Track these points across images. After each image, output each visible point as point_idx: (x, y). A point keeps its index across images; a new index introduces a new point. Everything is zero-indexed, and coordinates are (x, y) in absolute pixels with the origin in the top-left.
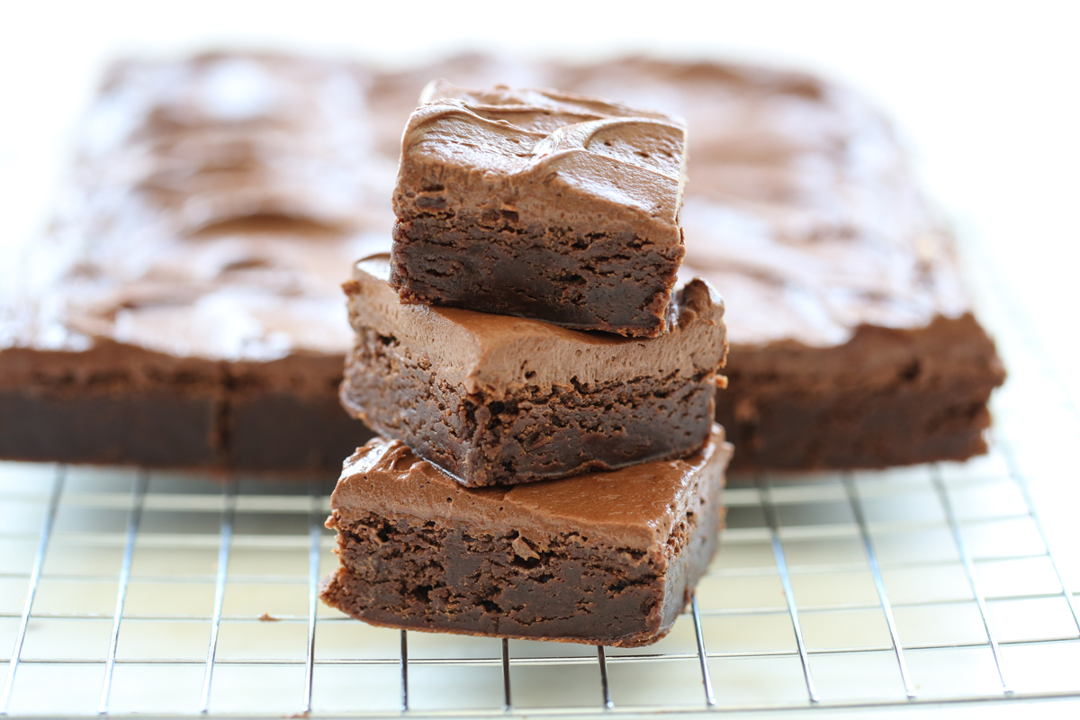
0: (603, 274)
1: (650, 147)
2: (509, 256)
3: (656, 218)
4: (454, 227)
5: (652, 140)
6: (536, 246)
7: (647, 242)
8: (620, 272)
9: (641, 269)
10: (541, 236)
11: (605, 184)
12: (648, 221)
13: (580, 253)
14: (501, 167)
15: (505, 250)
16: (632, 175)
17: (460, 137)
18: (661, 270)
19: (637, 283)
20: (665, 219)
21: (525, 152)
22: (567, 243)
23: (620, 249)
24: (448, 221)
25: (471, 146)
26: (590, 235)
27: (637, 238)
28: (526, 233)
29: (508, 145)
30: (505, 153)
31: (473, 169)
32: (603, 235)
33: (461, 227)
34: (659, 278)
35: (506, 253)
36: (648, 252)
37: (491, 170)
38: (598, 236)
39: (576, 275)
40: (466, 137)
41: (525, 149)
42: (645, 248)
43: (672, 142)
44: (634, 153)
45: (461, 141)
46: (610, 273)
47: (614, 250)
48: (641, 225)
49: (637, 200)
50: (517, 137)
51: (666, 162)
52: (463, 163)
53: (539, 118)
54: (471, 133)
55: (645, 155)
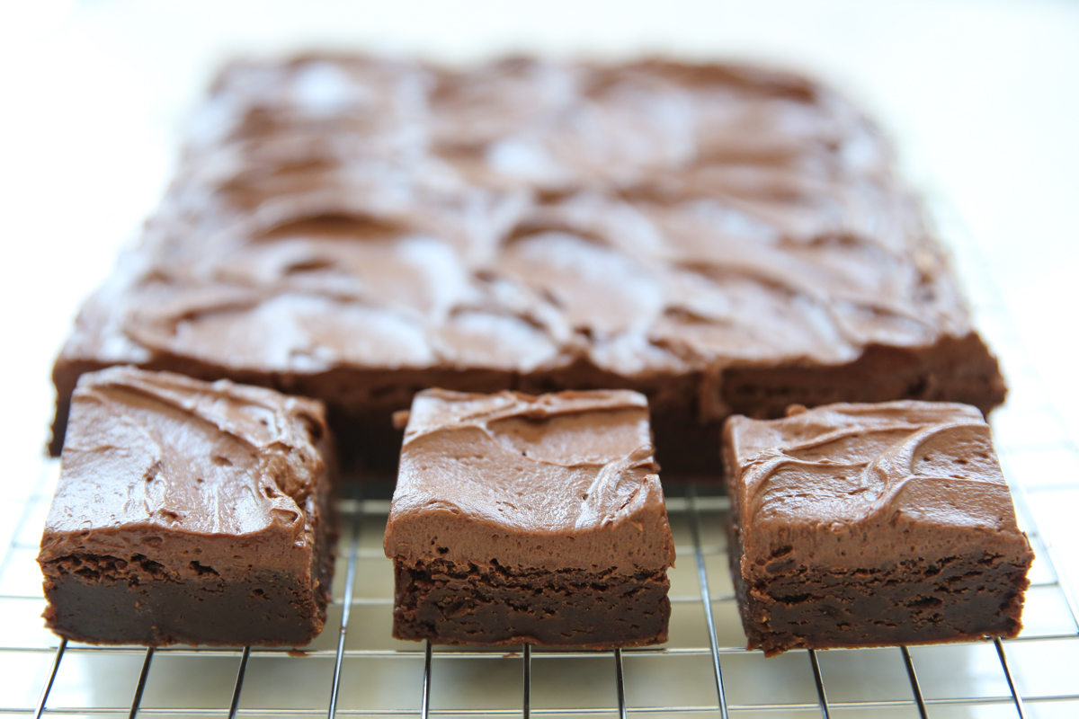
0: (958, 591)
1: (965, 453)
2: (865, 595)
3: (1003, 531)
4: (808, 580)
5: (964, 444)
6: (892, 582)
7: (998, 556)
8: (974, 587)
9: (994, 581)
10: (894, 571)
11: (944, 507)
12: (996, 537)
13: (933, 579)
14: (844, 515)
15: (861, 590)
16: (965, 491)
17: (792, 488)
18: (1013, 577)
19: (991, 594)
20: (1010, 531)
21: (855, 489)
22: (919, 572)
23: (971, 567)
24: (802, 575)
25: (804, 495)
26: (941, 560)
27: (988, 555)
28: (879, 571)
29: (837, 483)
30: (838, 494)
31: (819, 524)
32: (954, 558)
33: (815, 578)
34: (1010, 584)
35: (861, 592)
36: (1000, 564)
37: (835, 521)
38: (948, 560)
39: (931, 598)
40: (796, 487)
41: (854, 485)
42: (996, 561)
43: (983, 442)
44: (953, 462)
45: (793, 492)
46: (964, 589)
47: (966, 570)
48: (991, 542)
49: (979, 517)
50: (842, 473)
51: (985, 465)
52: (807, 520)
53: (849, 443)
54: (799, 481)
55: (962, 462)
